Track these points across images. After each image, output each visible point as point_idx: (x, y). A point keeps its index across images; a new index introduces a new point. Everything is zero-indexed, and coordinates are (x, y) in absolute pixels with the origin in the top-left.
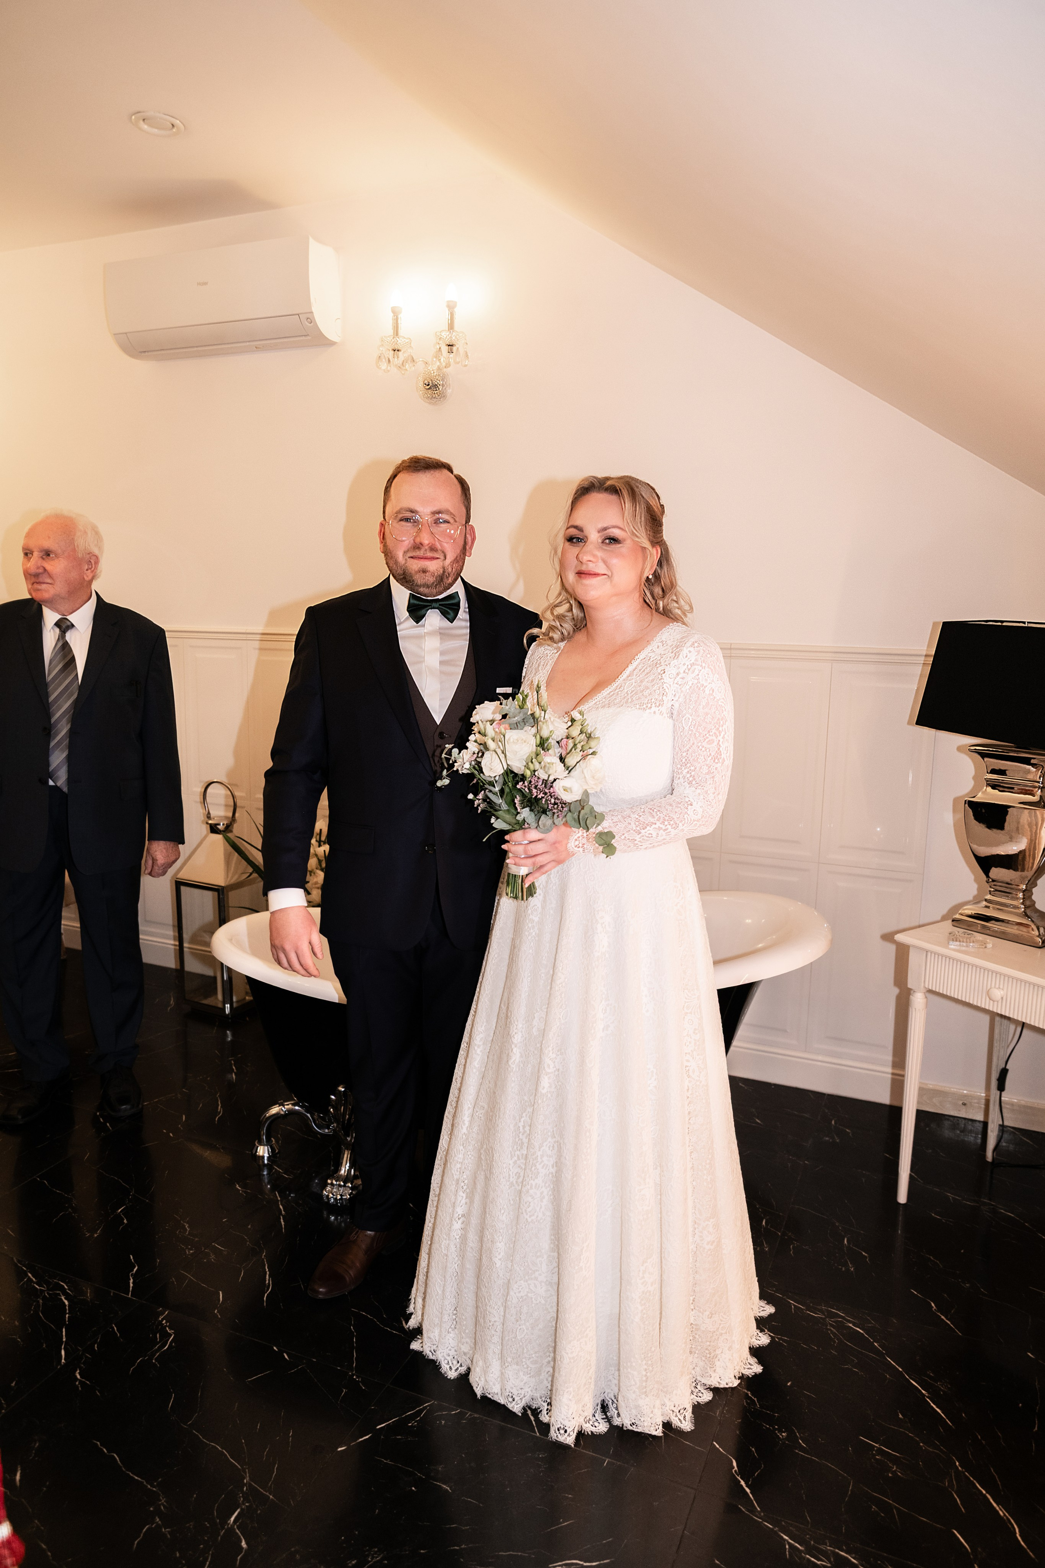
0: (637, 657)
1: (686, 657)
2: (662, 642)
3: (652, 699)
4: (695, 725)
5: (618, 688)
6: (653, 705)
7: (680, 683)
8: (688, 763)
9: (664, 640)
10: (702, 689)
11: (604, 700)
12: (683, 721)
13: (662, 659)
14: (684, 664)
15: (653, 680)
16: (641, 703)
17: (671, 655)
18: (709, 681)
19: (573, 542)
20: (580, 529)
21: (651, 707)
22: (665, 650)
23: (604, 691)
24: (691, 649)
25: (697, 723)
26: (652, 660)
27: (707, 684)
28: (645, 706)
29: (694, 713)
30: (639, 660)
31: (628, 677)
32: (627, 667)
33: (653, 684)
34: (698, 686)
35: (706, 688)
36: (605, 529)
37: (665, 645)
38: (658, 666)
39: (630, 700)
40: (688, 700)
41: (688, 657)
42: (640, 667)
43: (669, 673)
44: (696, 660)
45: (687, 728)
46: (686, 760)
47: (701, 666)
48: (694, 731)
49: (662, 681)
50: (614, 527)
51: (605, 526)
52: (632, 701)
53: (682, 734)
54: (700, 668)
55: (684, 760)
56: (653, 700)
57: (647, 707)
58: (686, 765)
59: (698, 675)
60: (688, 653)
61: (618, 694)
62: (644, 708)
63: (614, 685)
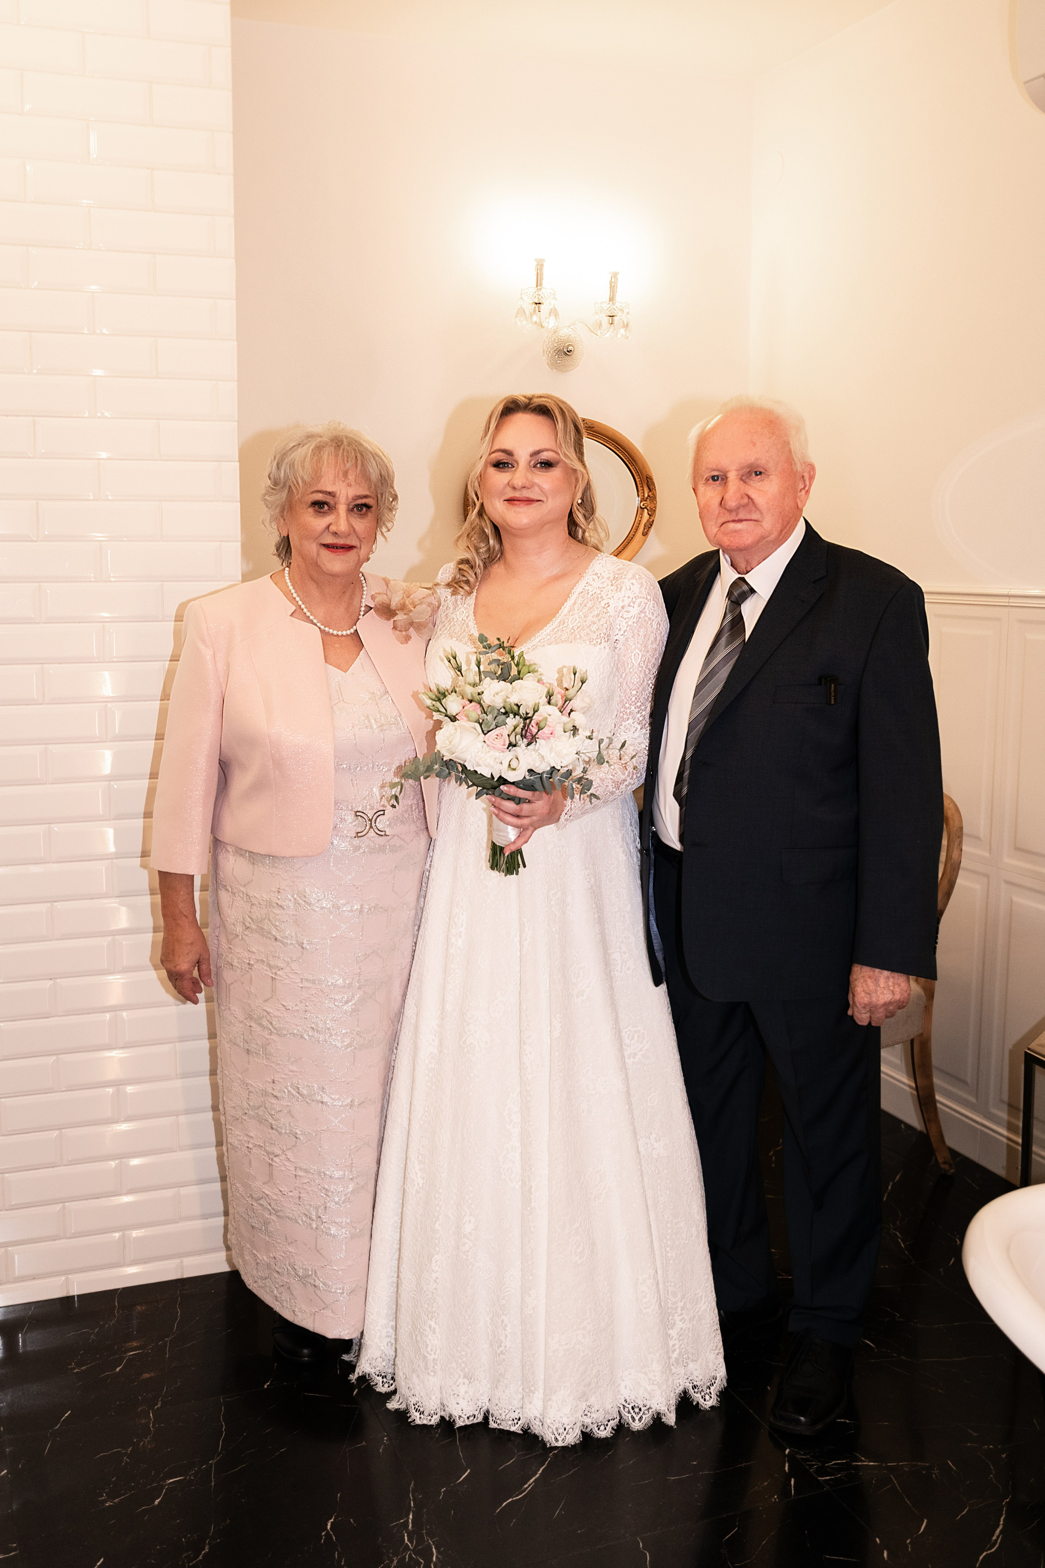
0: (573, 591)
1: (630, 589)
2: (596, 574)
3: (600, 634)
4: (644, 662)
5: (562, 623)
6: (603, 640)
7: (625, 617)
8: (638, 701)
9: (598, 572)
10: (650, 623)
11: (548, 637)
12: (633, 657)
13: (602, 593)
14: (629, 597)
15: (598, 615)
16: (590, 639)
17: (612, 588)
18: (655, 615)
19: (500, 468)
20: (509, 453)
21: (601, 643)
22: (602, 583)
23: (547, 628)
24: (634, 581)
25: (647, 658)
26: (591, 593)
27: (654, 618)
28: (595, 642)
29: (643, 648)
30: (576, 594)
31: (569, 612)
32: (566, 601)
33: (599, 618)
34: (645, 620)
35: (654, 622)
36: (538, 452)
37: (600, 578)
38: (600, 600)
39: (578, 637)
40: (636, 635)
41: (632, 589)
42: (579, 601)
43: (614, 606)
44: (640, 592)
45: (636, 664)
46: (636, 698)
47: (647, 598)
48: (644, 667)
49: (608, 614)
50: (547, 450)
51: (537, 449)
52: (581, 637)
53: (631, 670)
54: (646, 601)
55: (634, 699)
56: (602, 635)
57: (597, 642)
58: (636, 704)
59: (645, 608)
60: (631, 585)
61: (563, 631)
62: (595, 644)
63: (555, 622)
